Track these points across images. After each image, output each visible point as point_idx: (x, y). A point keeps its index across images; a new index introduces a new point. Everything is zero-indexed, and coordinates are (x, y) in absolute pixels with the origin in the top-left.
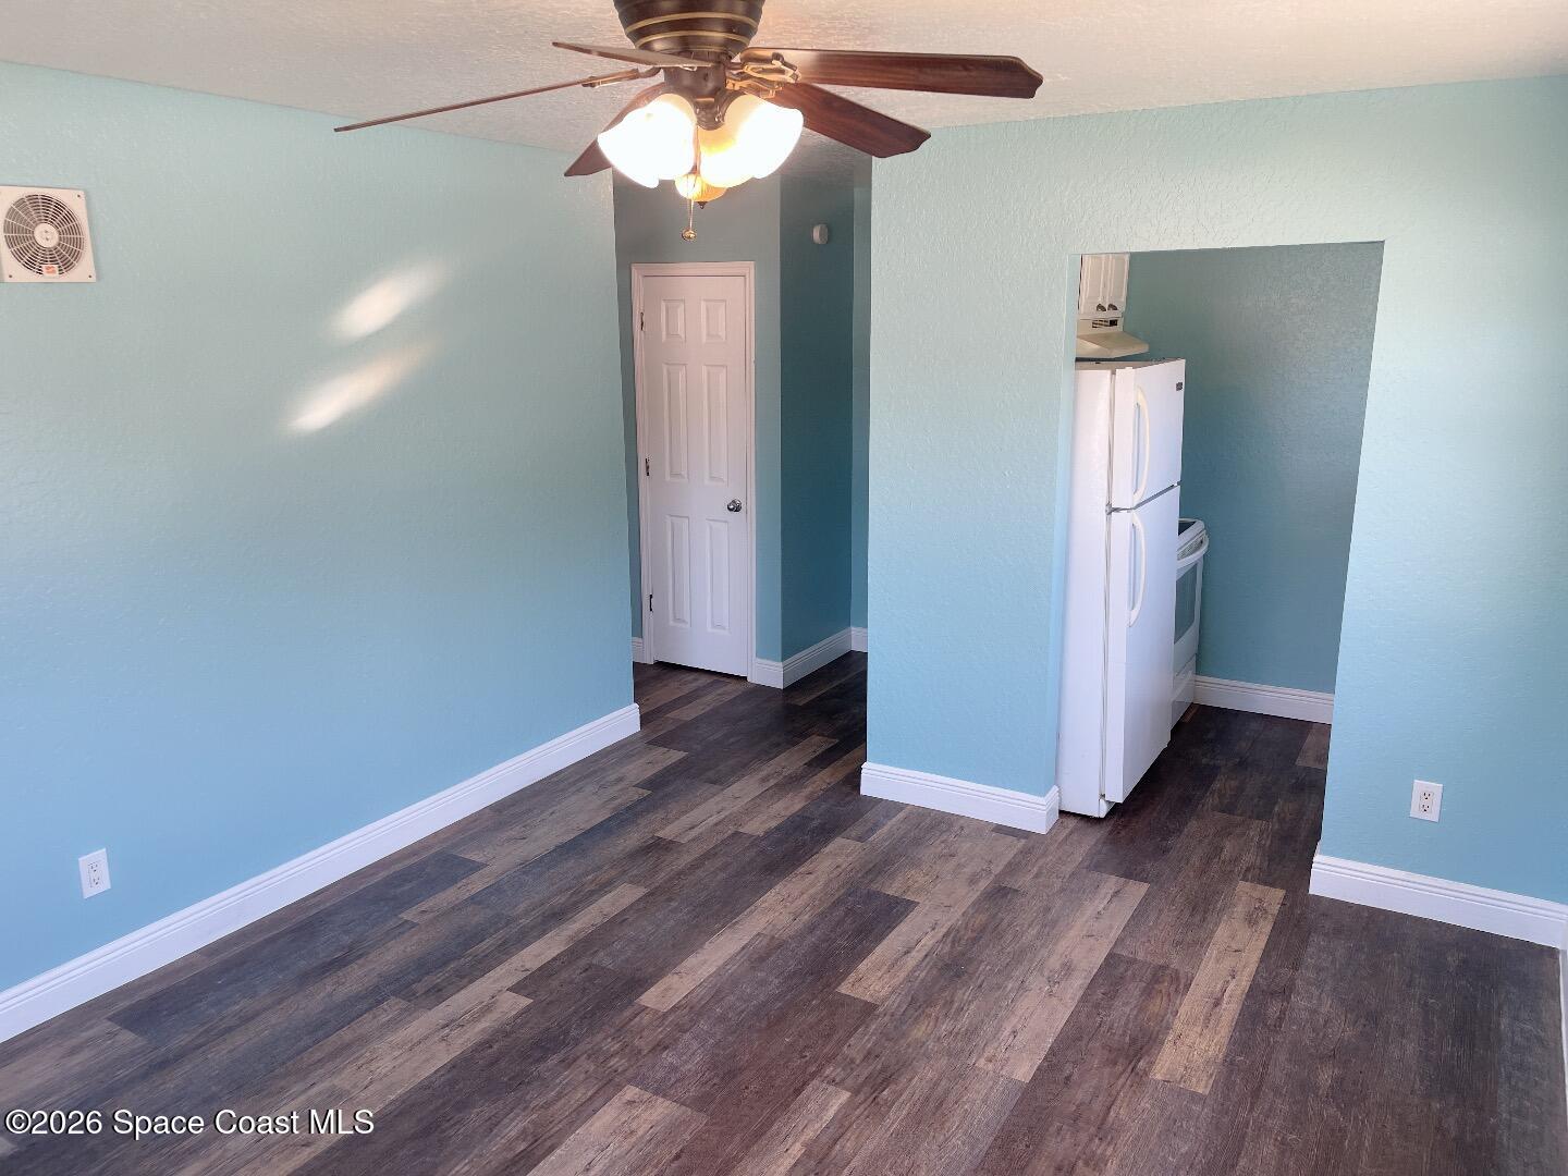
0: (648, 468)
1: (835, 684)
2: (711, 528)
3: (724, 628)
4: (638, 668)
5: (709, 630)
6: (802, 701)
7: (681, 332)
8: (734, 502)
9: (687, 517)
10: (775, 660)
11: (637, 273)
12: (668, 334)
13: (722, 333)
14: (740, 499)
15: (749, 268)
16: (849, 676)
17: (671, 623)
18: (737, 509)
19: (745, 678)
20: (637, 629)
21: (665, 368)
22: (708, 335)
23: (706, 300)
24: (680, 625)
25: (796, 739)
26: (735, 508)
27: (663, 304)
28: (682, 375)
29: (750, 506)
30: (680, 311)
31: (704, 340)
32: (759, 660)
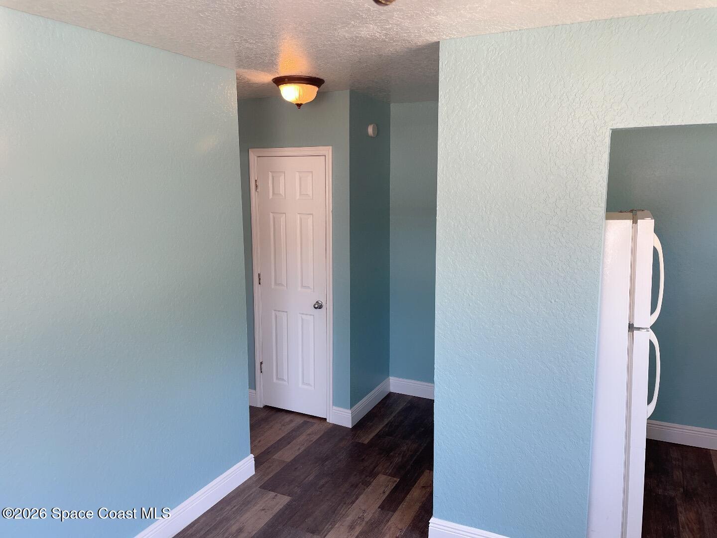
0: (260, 279)
1: (386, 421)
2: (302, 320)
3: (311, 386)
4: (252, 409)
5: (300, 385)
6: (366, 439)
7: (282, 192)
8: (317, 302)
9: (287, 312)
10: (346, 408)
11: (253, 155)
12: (274, 193)
13: (310, 193)
14: (322, 300)
15: (328, 151)
16: (394, 415)
17: (275, 380)
18: (320, 307)
19: (326, 419)
20: (253, 385)
21: (271, 215)
22: (301, 194)
23: (299, 172)
24: (280, 382)
25: (368, 479)
26: (318, 306)
27: (270, 174)
28: (283, 219)
29: (329, 305)
30: (282, 178)
31: (298, 198)
32: (335, 408)
